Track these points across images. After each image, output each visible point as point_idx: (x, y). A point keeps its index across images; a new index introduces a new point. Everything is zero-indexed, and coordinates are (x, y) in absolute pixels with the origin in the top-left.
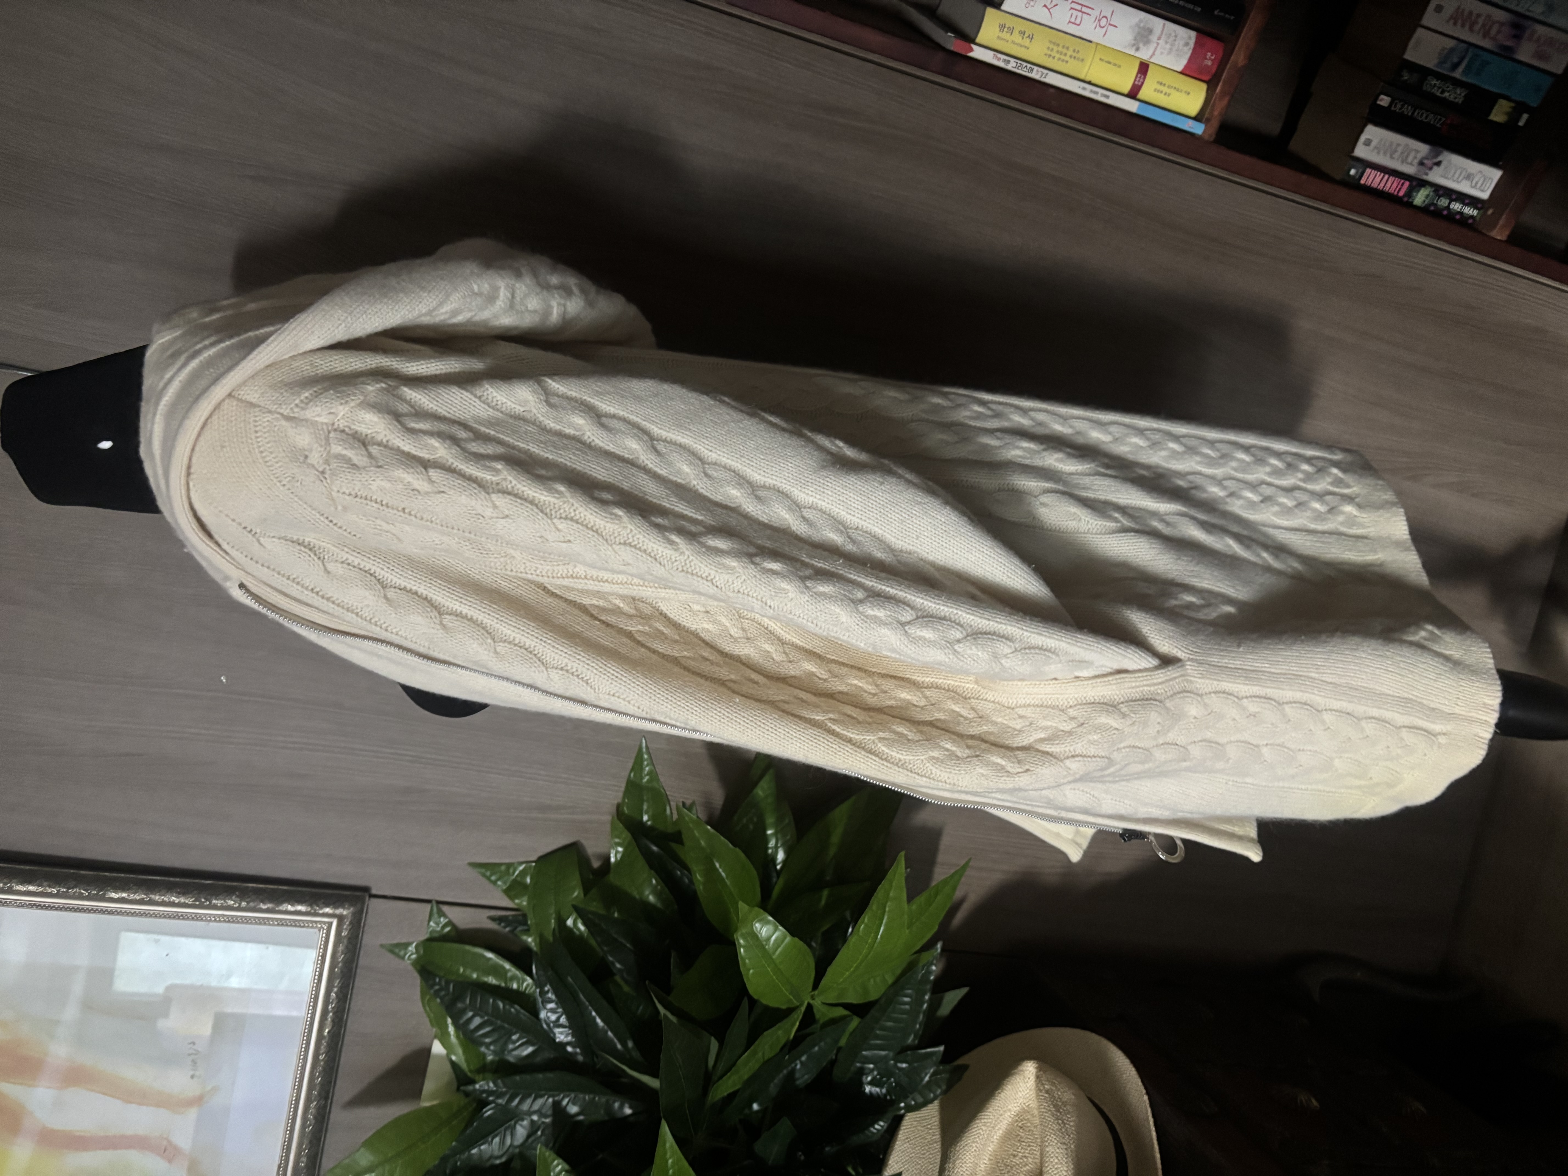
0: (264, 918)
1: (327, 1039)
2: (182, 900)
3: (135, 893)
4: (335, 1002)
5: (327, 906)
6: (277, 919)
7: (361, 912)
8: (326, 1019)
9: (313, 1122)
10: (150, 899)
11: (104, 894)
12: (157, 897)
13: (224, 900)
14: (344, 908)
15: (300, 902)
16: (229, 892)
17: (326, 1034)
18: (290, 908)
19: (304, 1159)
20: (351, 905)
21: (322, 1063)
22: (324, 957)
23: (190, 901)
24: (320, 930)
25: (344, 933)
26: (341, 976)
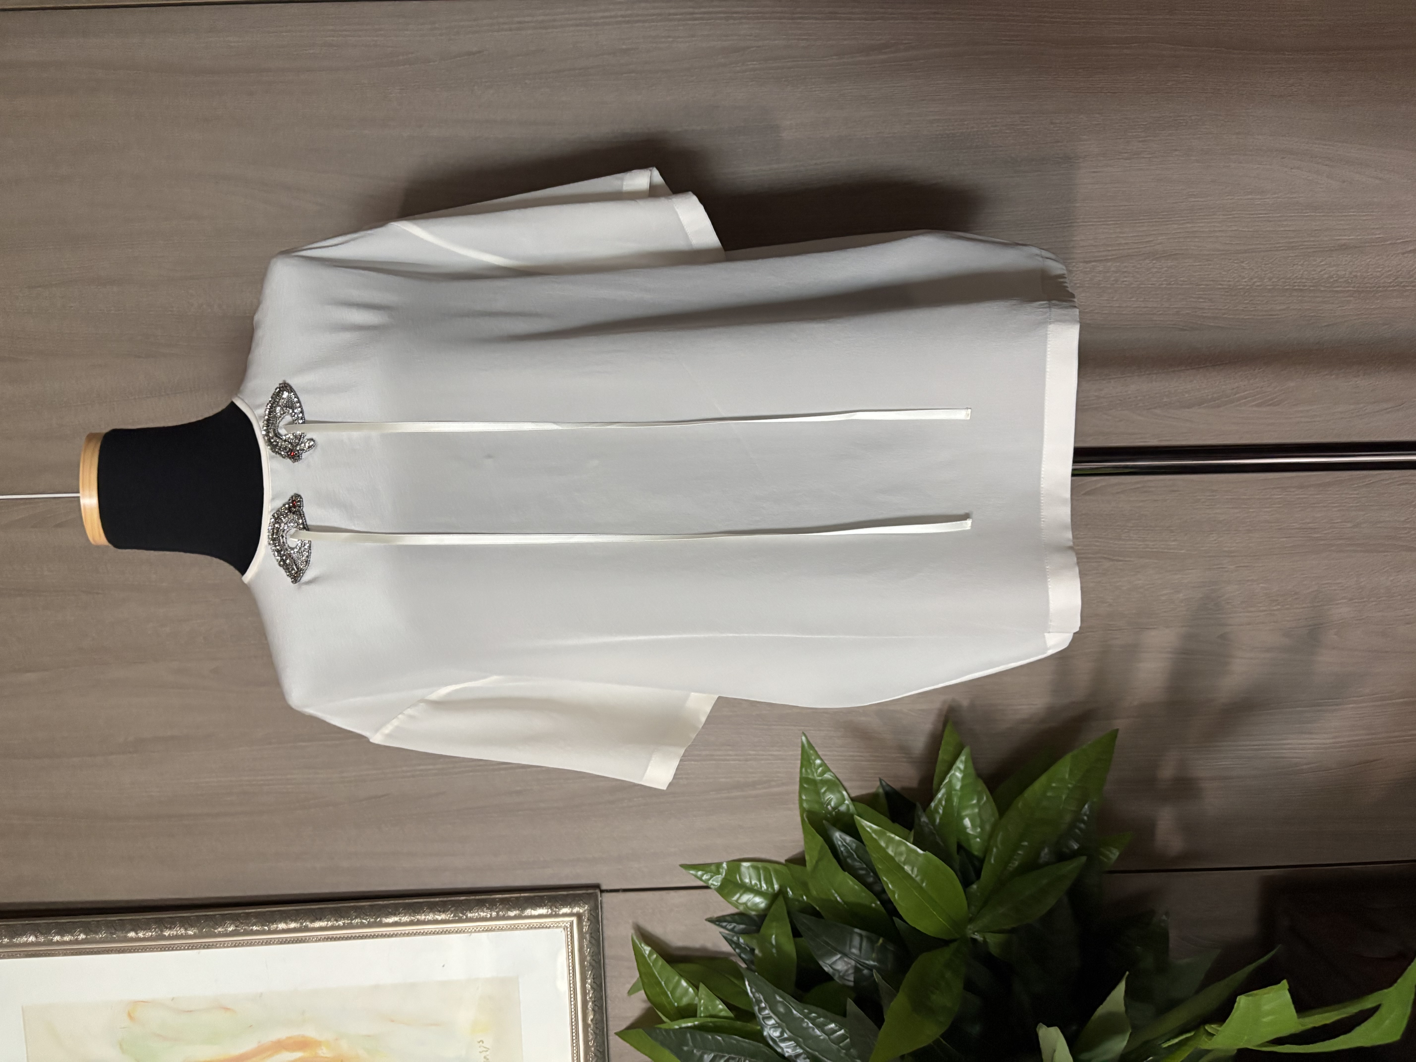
0: (514, 925)
1: (592, 1026)
2: (444, 917)
5: (564, 906)
6: (526, 924)
7: (596, 907)
8: (587, 1008)
12: (423, 918)
13: (478, 912)
15: (540, 906)
17: (590, 1022)
18: (533, 912)
20: (586, 902)
22: (572, 952)
23: (450, 917)
24: (564, 929)
25: (585, 929)
26: (591, 968)
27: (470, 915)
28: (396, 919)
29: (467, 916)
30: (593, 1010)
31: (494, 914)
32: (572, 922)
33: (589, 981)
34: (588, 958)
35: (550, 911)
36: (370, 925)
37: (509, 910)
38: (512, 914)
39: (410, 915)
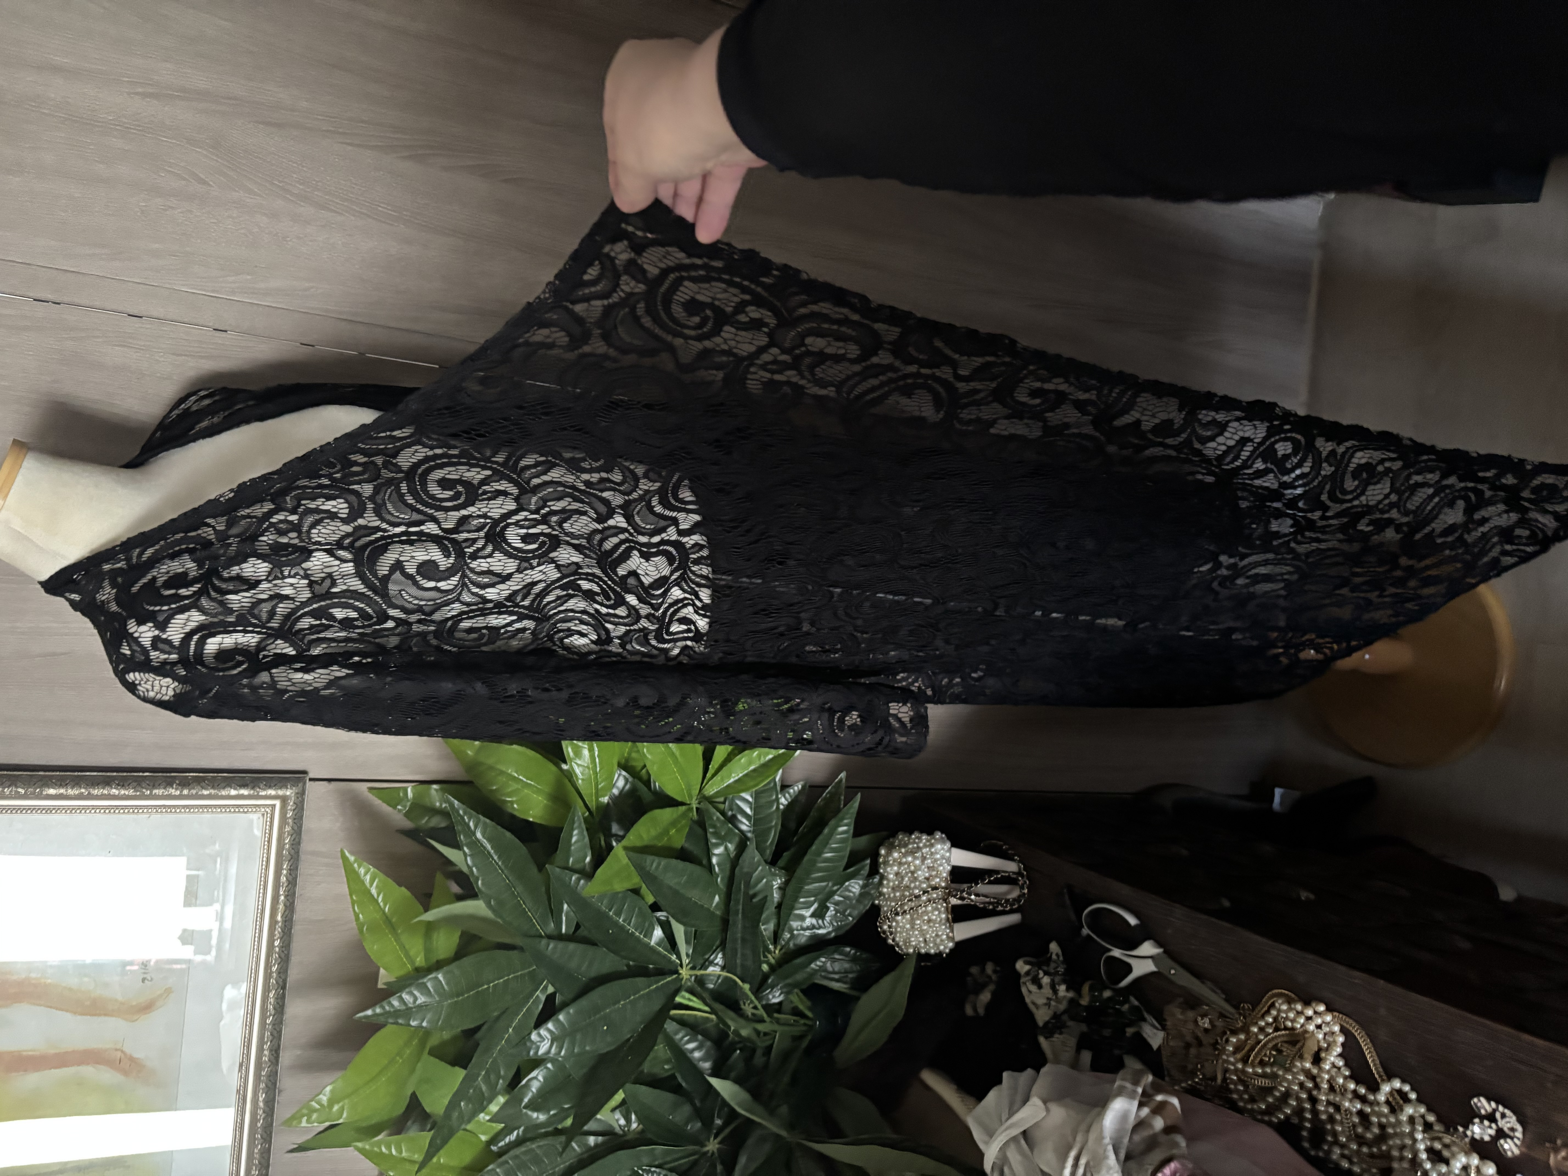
0: (206, 806)
2: (123, 792)
3: (71, 788)
4: (285, 885)
5: (270, 787)
6: (220, 806)
7: (303, 793)
8: (278, 902)
9: (273, 1012)
10: (89, 793)
11: (41, 792)
12: (95, 792)
13: (165, 788)
14: (286, 789)
15: (244, 786)
16: (167, 782)
17: (279, 918)
18: (233, 792)
19: (266, 1052)
20: (293, 786)
21: (277, 949)
22: (269, 842)
23: (131, 792)
24: (263, 815)
25: (290, 814)
26: (289, 857)
27: (154, 791)
28: (62, 791)
29: (151, 793)
30: (285, 905)
31: (185, 792)
32: (274, 806)
33: (285, 872)
34: (287, 846)
35: (252, 792)
36: (24, 797)
37: (203, 788)
38: (206, 792)
39: (81, 788)
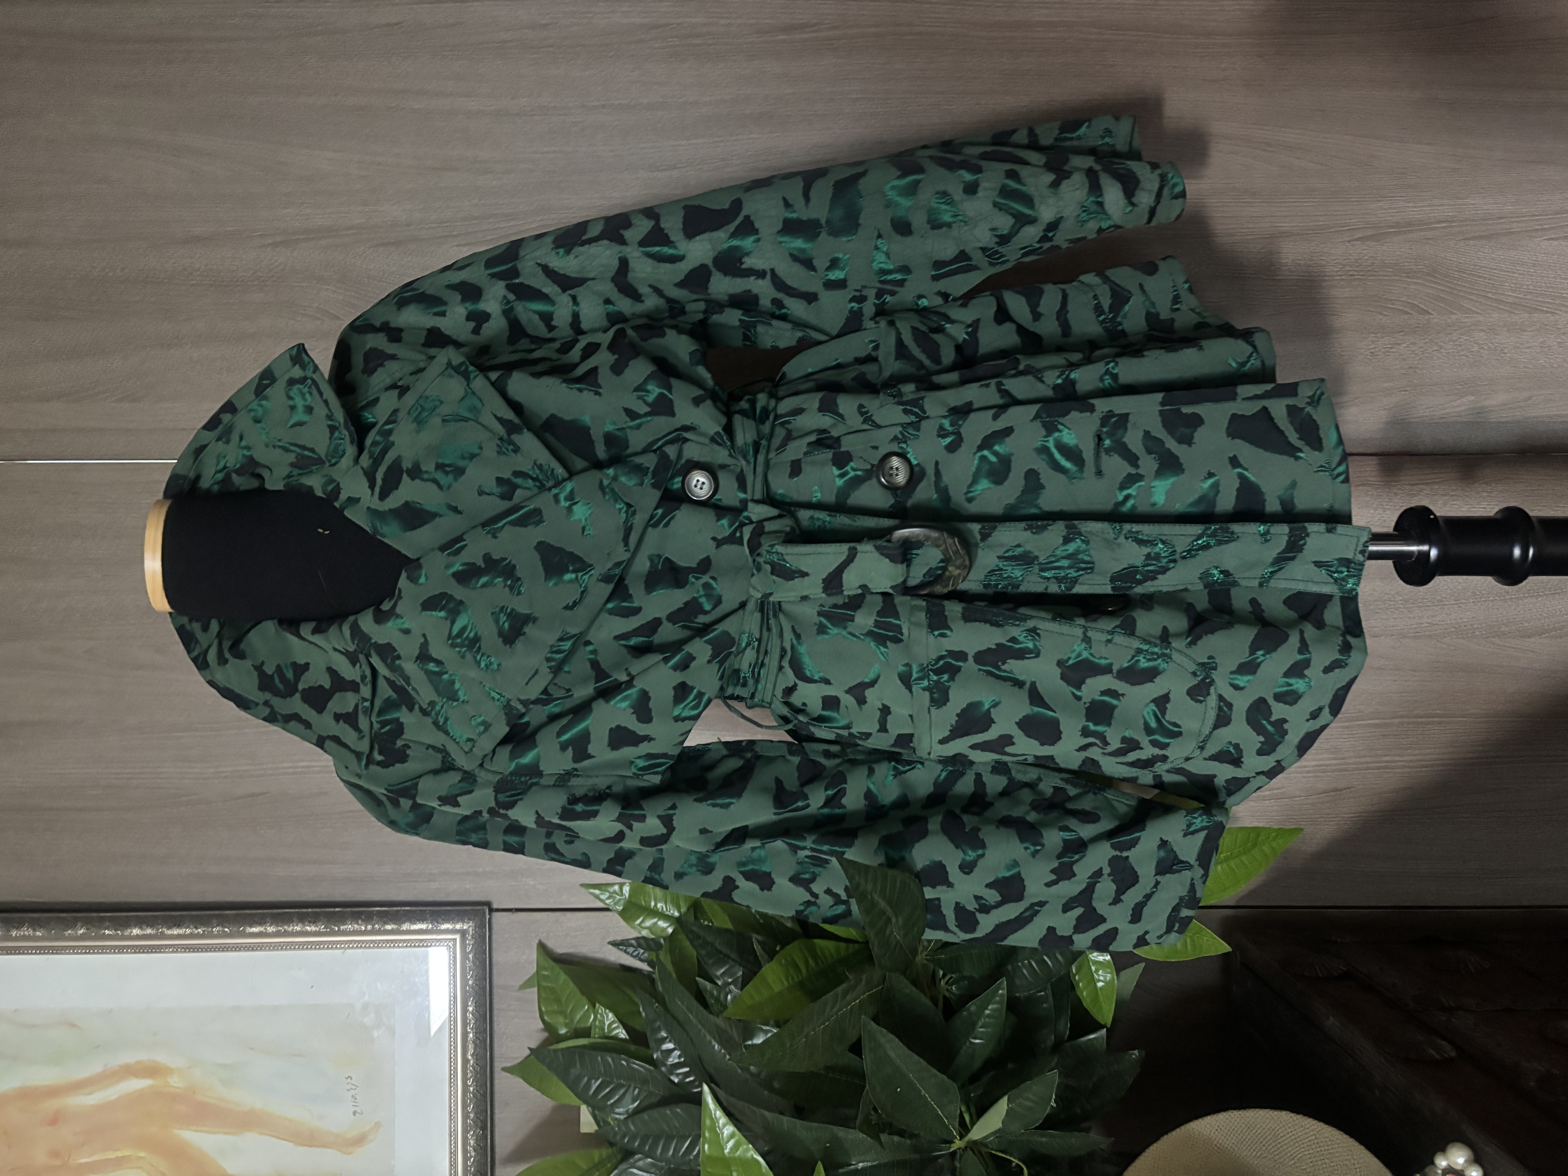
0: (392, 941)
1: (472, 1062)
2: (315, 928)
3: (270, 926)
5: (446, 921)
6: (404, 941)
7: (483, 926)
8: (468, 1039)
10: (286, 930)
11: (244, 930)
12: (291, 928)
13: (352, 925)
14: (464, 922)
15: (422, 920)
16: (356, 917)
17: (470, 1057)
18: (413, 927)
20: (470, 919)
21: (472, 1089)
22: (455, 976)
23: (322, 928)
24: (446, 948)
25: (469, 948)
26: (475, 994)
28: (260, 929)
29: (340, 928)
30: (475, 1043)
32: (454, 940)
36: (232, 935)
38: (388, 928)
